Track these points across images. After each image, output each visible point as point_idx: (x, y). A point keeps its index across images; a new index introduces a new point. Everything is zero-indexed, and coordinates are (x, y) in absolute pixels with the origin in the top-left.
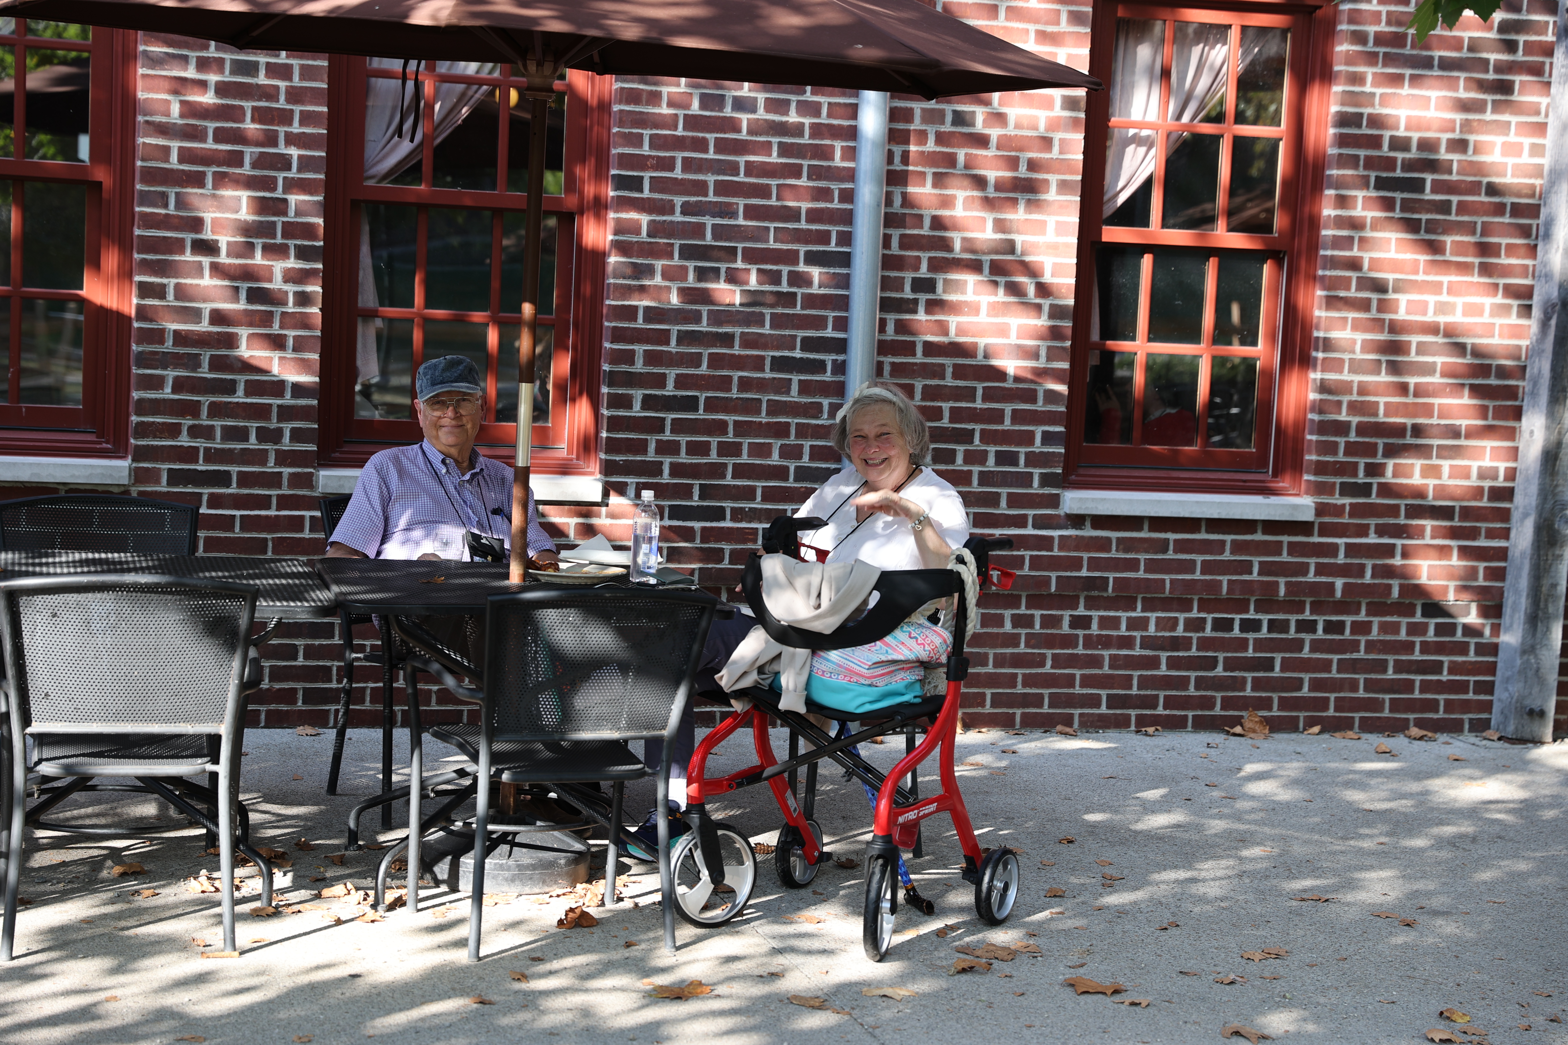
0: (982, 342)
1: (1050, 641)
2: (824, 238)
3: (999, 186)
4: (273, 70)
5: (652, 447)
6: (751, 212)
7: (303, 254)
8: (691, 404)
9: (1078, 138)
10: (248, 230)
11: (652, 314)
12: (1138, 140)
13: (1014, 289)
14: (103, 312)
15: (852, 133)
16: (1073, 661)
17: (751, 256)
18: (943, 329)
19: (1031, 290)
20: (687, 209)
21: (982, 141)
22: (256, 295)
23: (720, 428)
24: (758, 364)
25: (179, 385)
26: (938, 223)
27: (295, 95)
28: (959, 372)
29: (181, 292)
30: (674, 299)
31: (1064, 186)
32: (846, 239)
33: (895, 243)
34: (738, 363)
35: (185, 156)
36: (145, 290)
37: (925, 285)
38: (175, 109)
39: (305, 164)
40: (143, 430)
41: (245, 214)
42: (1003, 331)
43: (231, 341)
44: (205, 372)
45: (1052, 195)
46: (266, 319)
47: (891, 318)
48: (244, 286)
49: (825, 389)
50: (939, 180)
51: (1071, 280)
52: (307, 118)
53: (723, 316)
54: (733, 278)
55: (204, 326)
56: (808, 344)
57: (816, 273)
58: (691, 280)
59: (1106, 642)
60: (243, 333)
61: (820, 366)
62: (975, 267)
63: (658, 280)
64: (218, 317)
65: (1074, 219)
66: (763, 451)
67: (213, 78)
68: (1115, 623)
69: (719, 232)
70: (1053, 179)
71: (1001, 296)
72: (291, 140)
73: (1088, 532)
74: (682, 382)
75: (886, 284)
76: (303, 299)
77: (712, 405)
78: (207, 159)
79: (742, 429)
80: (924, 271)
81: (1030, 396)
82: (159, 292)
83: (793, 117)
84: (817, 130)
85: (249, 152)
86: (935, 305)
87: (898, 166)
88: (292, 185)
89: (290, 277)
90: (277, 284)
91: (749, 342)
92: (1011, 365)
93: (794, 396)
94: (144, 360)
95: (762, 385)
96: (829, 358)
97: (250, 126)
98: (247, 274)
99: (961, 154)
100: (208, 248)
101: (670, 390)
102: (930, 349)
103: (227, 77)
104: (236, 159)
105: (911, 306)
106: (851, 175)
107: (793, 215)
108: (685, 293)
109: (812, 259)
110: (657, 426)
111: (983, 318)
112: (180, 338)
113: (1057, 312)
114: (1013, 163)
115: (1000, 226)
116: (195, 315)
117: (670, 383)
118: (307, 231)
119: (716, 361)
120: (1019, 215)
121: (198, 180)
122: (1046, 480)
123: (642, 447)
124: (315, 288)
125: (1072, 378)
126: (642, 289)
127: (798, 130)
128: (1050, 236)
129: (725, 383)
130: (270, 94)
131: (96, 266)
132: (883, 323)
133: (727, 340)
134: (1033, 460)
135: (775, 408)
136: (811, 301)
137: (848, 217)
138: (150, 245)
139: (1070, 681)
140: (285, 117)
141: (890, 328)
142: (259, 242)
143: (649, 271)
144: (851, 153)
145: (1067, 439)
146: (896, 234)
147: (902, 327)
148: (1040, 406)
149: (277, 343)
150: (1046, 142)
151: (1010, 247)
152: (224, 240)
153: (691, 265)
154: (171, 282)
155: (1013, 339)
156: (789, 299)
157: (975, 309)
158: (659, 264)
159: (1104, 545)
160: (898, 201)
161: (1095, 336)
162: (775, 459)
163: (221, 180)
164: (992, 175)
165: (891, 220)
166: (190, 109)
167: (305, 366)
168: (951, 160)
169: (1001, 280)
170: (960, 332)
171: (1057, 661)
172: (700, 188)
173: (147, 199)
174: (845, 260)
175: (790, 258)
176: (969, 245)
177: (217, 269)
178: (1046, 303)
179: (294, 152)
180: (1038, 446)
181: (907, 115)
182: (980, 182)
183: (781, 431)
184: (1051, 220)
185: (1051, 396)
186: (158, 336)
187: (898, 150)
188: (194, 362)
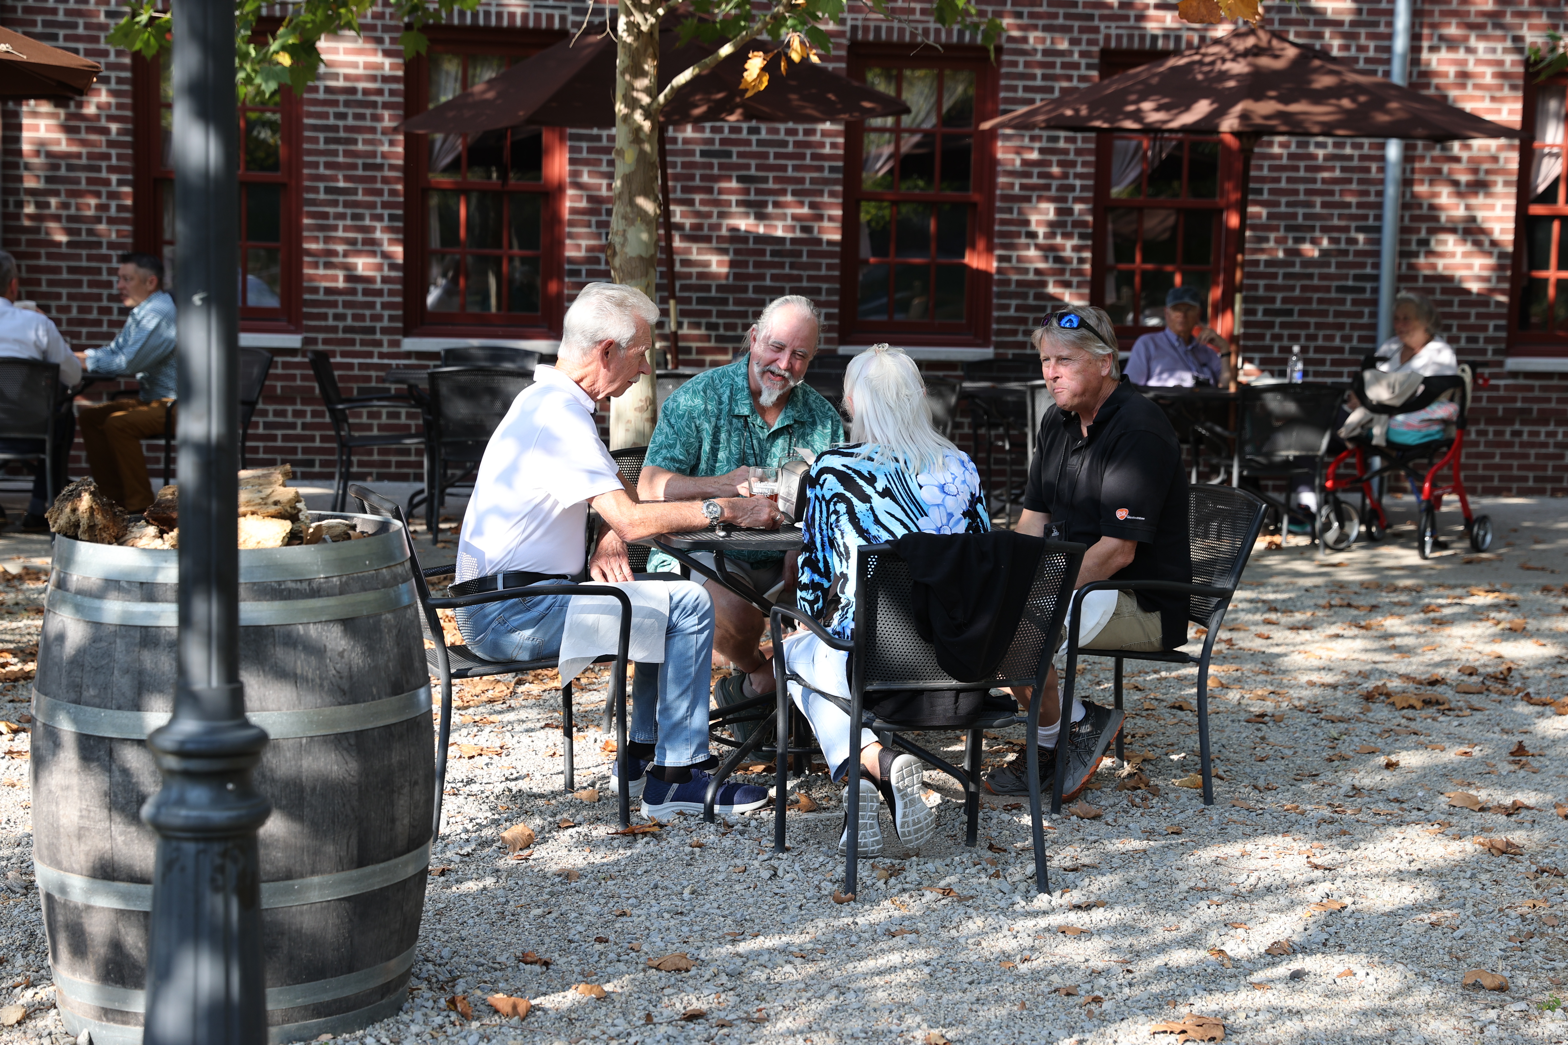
0: (1459, 273)
1: (1499, 445)
2: (1365, 217)
3: (1469, 184)
4: (1068, 140)
5: (1268, 337)
6: (1324, 205)
7: (1082, 236)
8: (1290, 313)
9: (1515, 156)
10: (1051, 224)
11: (1268, 263)
12: (1550, 155)
13: (1477, 243)
14: (978, 272)
15: (1382, 158)
16: (1513, 456)
17: (1325, 229)
18: (1434, 266)
19: (1487, 243)
20: (1288, 204)
21: (1457, 160)
22: (1058, 260)
23: (1306, 325)
24: (1328, 289)
25: (1018, 308)
26: (1432, 207)
27: (1078, 152)
28: (1444, 291)
29: (1020, 259)
30: (1281, 255)
31: (1506, 183)
32: (1379, 217)
33: (1407, 219)
34: (1316, 289)
35: (1023, 187)
36: (1001, 259)
37: (1425, 243)
38: (1018, 162)
39: (1083, 188)
40: (1000, 333)
41: (1051, 216)
42: (1470, 267)
43: (1044, 284)
44: (1031, 301)
45: (1499, 188)
46: (1062, 272)
47: (1405, 262)
48: (1051, 255)
49: (1366, 303)
50: (1432, 183)
51: (1510, 237)
52: (1085, 164)
53: (1309, 263)
54: (1314, 242)
55: (1031, 276)
56: (1357, 278)
57: (1361, 237)
58: (1290, 243)
59: (1532, 445)
60: (1051, 281)
61: (1362, 290)
62: (1453, 231)
63: (1271, 244)
64: (1038, 272)
65: (1512, 202)
66: (1331, 338)
67: (1037, 145)
68: (1537, 434)
69: (1306, 216)
70: (1500, 179)
71: (1469, 247)
72: (1077, 176)
73: (1521, 381)
74: (1285, 300)
75: (1403, 242)
76: (1081, 261)
77: (1302, 313)
78: (1034, 188)
79: (1319, 326)
80: (1423, 234)
81: (1486, 304)
82: (1008, 259)
83: (1348, 151)
84: (1362, 158)
85: (1055, 184)
86: (1431, 253)
87: (1408, 175)
88: (1077, 200)
89: (1076, 249)
90: (1068, 253)
91: (1323, 277)
92: (1475, 287)
93: (1348, 307)
94: (1000, 295)
95: (1330, 301)
96: (1368, 285)
97: (1055, 170)
98: (1053, 248)
99: (1446, 168)
100: (1033, 235)
101: (1278, 305)
102: (1427, 278)
103: (1044, 144)
104: (1048, 187)
105: (1416, 255)
106: (1382, 182)
107: (1348, 205)
108: (1287, 252)
109: (1359, 229)
110: (1271, 325)
111: (1458, 260)
112: (1019, 283)
113: (1502, 255)
114: (1475, 171)
115: (1468, 207)
116: (1026, 271)
117: (1278, 301)
118: (1084, 224)
119: (1304, 288)
120: (1479, 200)
121: (1028, 199)
122: (1496, 352)
123: (1262, 337)
124: (1087, 255)
125: (1510, 293)
126: (1262, 251)
127: (1350, 158)
128: (1498, 212)
129: (1309, 301)
130: (1066, 152)
131: (973, 247)
132: (1400, 265)
133: (1310, 276)
134: (1488, 340)
135: (1337, 314)
136: (1358, 253)
137: (1380, 206)
138: (1003, 235)
139: (1510, 467)
140: (1073, 164)
141: (1404, 267)
142: (1059, 231)
143: (1266, 240)
144: (1381, 170)
145: (1507, 328)
146: (1407, 214)
147: (1411, 266)
148: (1492, 309)
149: (1067, 285)
150: (1495, 159)
151: (1473, 219)
152: (1041, 231)
153: (1291, 235)
154: (1014, 254)
155: (1476, 271)
156: (1345, 253)
157: (1453, 255)
158: (1272, 236)
159: (1531, 388)
160: (1408, 195)
161: (1525, 268)
162: (1337, 342)
163: (1040, 199)
164: (1464, 178)
165: (1405, 206)
166: (1025, 162)
167: (1081, 296)
168: (1439, 171)
169: (1470, 238)
170: (1446, 267)
171: (1503, 456)
172: (1296, 192)
173: (1002, 210)
174: (1378, 230)
175: (1346, 229)
176: (1450, 219)
177: (1038, 247)
178: (1496, 251)
179: (1078, 183)
180: (1491, 332)
181: (1414, 147)
182: (1456, 183)
183: (1341, 327)
184: (1499, 203)
185: (1499, 304)
186: (1007, 282)
187: (1408, 167)
188: (1025, 296)
